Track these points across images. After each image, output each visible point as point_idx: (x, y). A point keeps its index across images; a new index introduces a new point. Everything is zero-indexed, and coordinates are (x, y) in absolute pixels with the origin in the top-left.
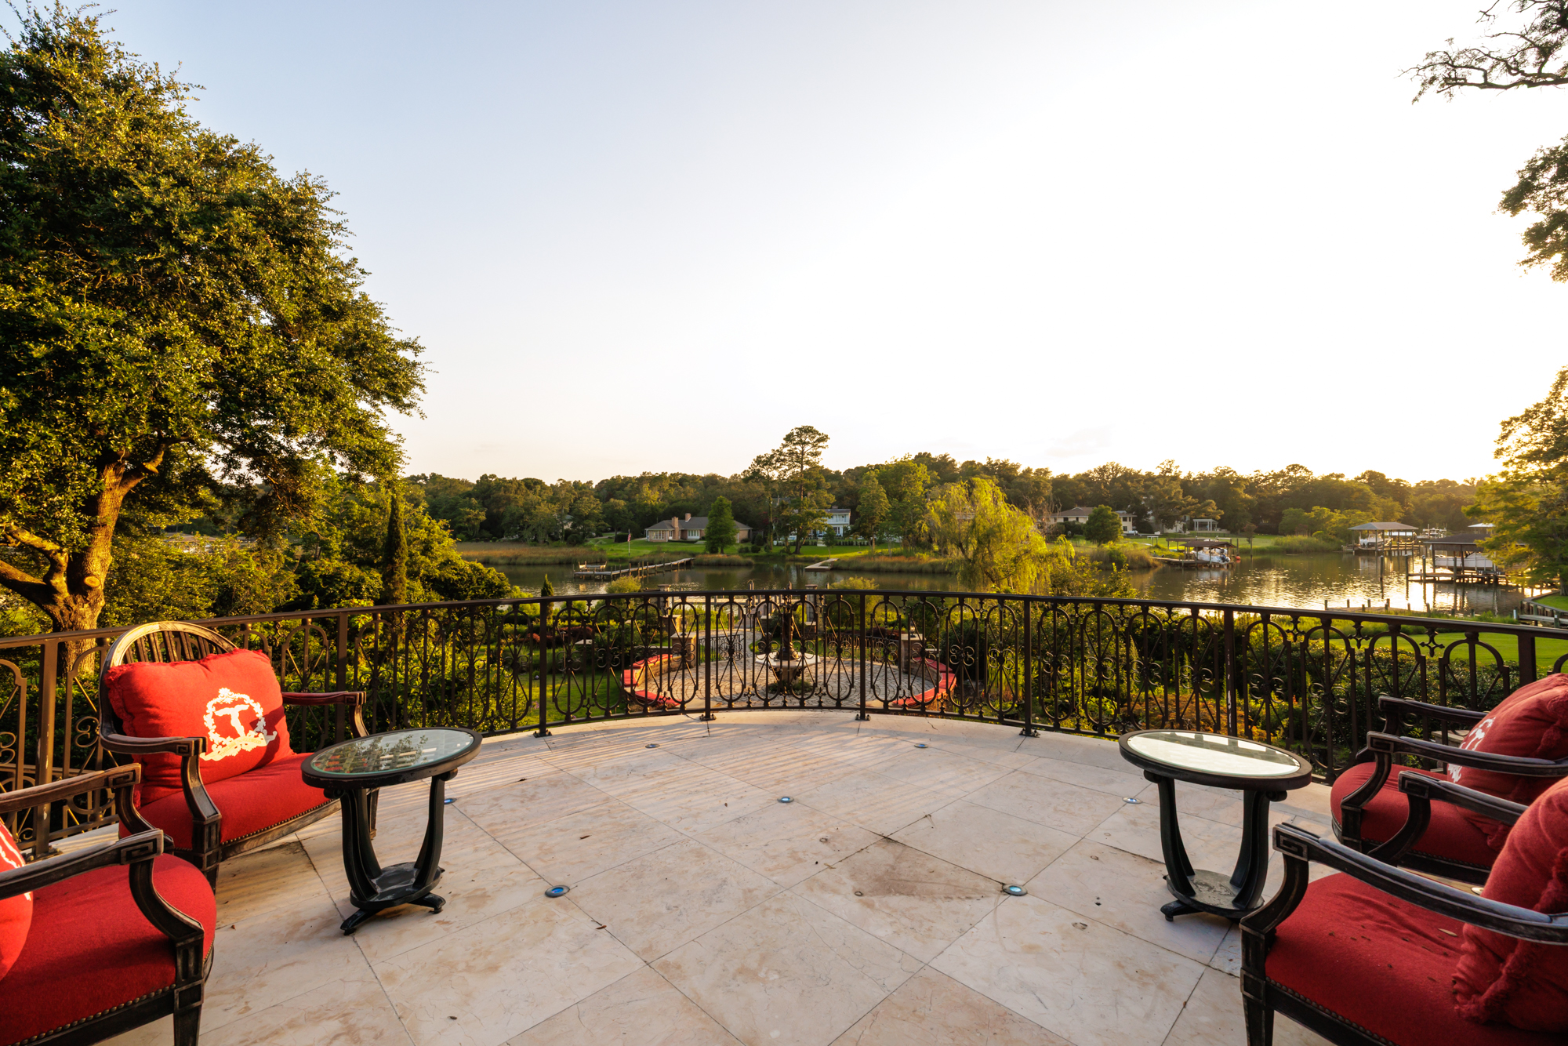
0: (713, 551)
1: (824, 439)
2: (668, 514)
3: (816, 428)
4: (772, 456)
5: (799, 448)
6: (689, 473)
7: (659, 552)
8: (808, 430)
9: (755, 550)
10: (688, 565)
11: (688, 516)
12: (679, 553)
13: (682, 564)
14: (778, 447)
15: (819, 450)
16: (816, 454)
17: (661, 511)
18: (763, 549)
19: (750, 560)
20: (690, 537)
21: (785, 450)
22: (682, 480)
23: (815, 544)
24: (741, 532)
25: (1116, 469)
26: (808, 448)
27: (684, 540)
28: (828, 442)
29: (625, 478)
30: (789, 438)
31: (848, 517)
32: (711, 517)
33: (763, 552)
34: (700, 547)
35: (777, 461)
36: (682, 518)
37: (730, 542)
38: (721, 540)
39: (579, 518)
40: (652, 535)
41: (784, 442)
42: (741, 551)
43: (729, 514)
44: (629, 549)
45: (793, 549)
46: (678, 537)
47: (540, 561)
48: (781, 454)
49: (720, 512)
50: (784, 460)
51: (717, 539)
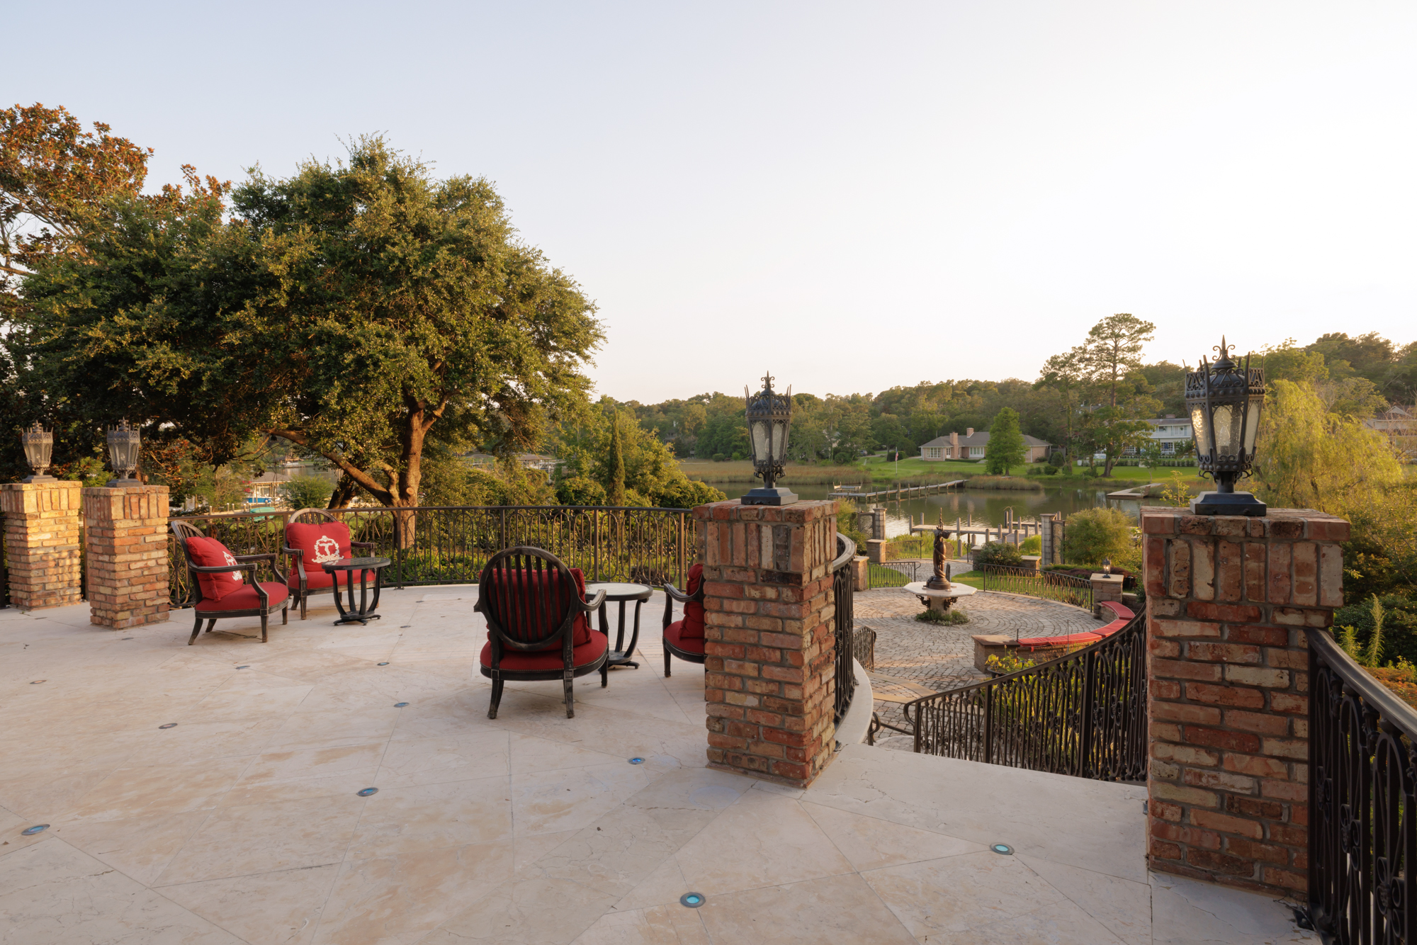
0: (996, 471)
1: (1147, 329)
2: (946, 431)
3: (1137, 315)
4: (1072, 356)
5: (1110, 343)
6: (982, 380)
7: (931, 473)
8: (1125, 319)
9: (1048, 472)
10: (960, 487)
11: (971, 431)
12: (950, 474)
13: (952, 487)
14: (1080, 343)
15: (1140, 343)
16: (1135, 349)
17: (940, 425)
18: (1060, 470)
19: (1037, 483)
20: (972, 456)
21: (1091, 347)
22: (973, 388)
23: (1135, 464)
24: (1034, 450)
26: (1124, 342)
27: (965, 459)
28: (1152, 333)
29: (906, 389)
30: (1097, 331)
32: (993, 432)
33: (1060, 473)
34: (981, 468)
35: (1080, 361)
36: (962, 432)
37: (1018, 461)
38: (1006, 459)
39: (846, 434)
40: (926, 453)
41: (1090, 337)
42: (1031, 472)
43: (1015, 428)
44: (900, 470)
45: (1101, 471)
46: (958, 456)
47: (801, 480)
48: (1085, 351)
49: (1004, 425)
50: (1089, 359)
51: (1001, 458)
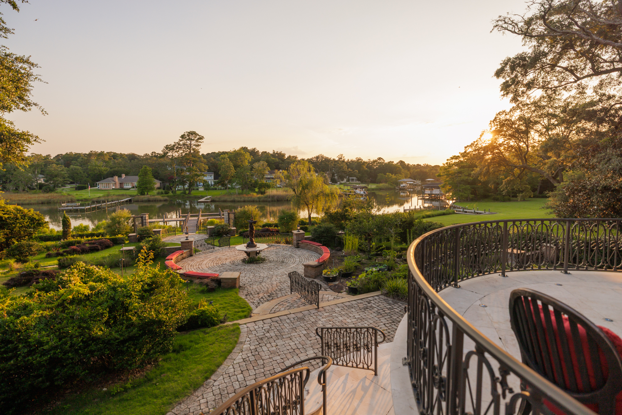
0: (142, 194)
1: (202, 138)
2: (112, 174)
3: (197, 132)
4: (174, 146)
5: (189, 142)
6: (118, 152)
7: (108, 195)
8: (193, 133)
9: (166, 193)
10: (130, 200)
11: (124, 176)
12: (123, 195)
13: (127, 201)
14: (177, 141)
15: (200, 143)
16: (198, 146)
17: (105, 172)
18: (170, 192)
19: (166, 198)
20: (125, 187)
21: (181, 143)
22: (115, 156)
23: (198, 189)
24: (157, 184)
25: (322, 157)
26: (193, 142)
27: (122, 188)
28: (204, 140)
29: (76, 154)
30: (183, 137)
31: (213, 177)
32: (140, 176)
33: (171, 194)
34: (134, 192)
35: (177, 148)
36: (120, 176)
37: (152, 189)
38: (146, 188)
39: (50, 177)
40: (101, 185)
41: (181, 139)
42: (158, 194)
43: (150, 175)
44: (89, 194)
45: (187, 192)
46: (118, 187)
48: (179, 144)
49: (145, 173)
50: (180, 148)
51: (143, 188)
